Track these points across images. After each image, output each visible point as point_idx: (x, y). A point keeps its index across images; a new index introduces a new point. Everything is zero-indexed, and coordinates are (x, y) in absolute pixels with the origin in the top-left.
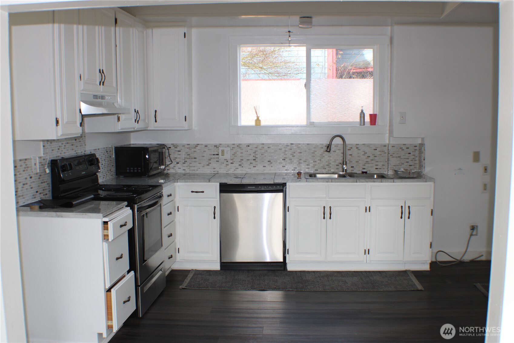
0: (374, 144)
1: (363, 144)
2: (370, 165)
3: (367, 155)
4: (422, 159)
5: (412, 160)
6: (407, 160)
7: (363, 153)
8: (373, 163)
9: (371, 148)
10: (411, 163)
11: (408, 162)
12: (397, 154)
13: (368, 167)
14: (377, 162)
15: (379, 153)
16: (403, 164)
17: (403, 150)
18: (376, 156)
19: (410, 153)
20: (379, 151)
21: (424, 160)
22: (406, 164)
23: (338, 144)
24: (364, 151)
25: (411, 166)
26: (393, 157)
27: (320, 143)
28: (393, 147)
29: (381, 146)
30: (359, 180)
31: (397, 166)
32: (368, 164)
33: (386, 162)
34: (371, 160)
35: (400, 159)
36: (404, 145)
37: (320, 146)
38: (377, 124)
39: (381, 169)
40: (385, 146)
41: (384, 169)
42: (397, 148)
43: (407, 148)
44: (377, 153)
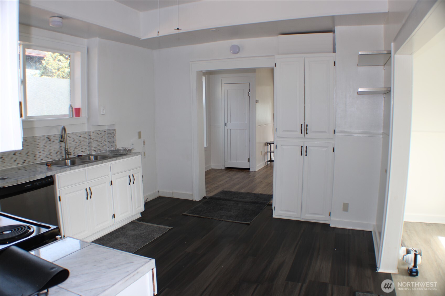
0: (79, 132)
1: (72, 133)
2: (78, 150)
3: (75, 142)
4: (115, 140)
5: (104, 142)
6: (102, 142)
7: (72, 140)
8: (79, 148)
9: (77, 135)
10: (103, 144)
11: (101, 144)
12: (96, 138)
13: (77, 151)
14: (82, 146)
15: (83, 139)
16: (99, 145)
17: (99, 135)
18: (81, 142)
19: (102, 137)
20: (83, 138)
21: (116, 140)
22: (101, 145)
23: (55, 135)
24: (73, 139)
25: (103, 146)
26: (94, 141)
27: (42, 135)
28: (93, 133)
29: (84, 133)
30: (104, 161)
31: (96, 147)
32: (77, 148)
33: (87, 145)
34: (79, 145)
35: (98, 142)
36: (99, 131)
37: (43, 138)
38: (80, 116)
39: (84, 151)
40: (86, 133)
41: (86, 151)
42: (95, 134)
43: (101, 133)
44: (81, 139)
